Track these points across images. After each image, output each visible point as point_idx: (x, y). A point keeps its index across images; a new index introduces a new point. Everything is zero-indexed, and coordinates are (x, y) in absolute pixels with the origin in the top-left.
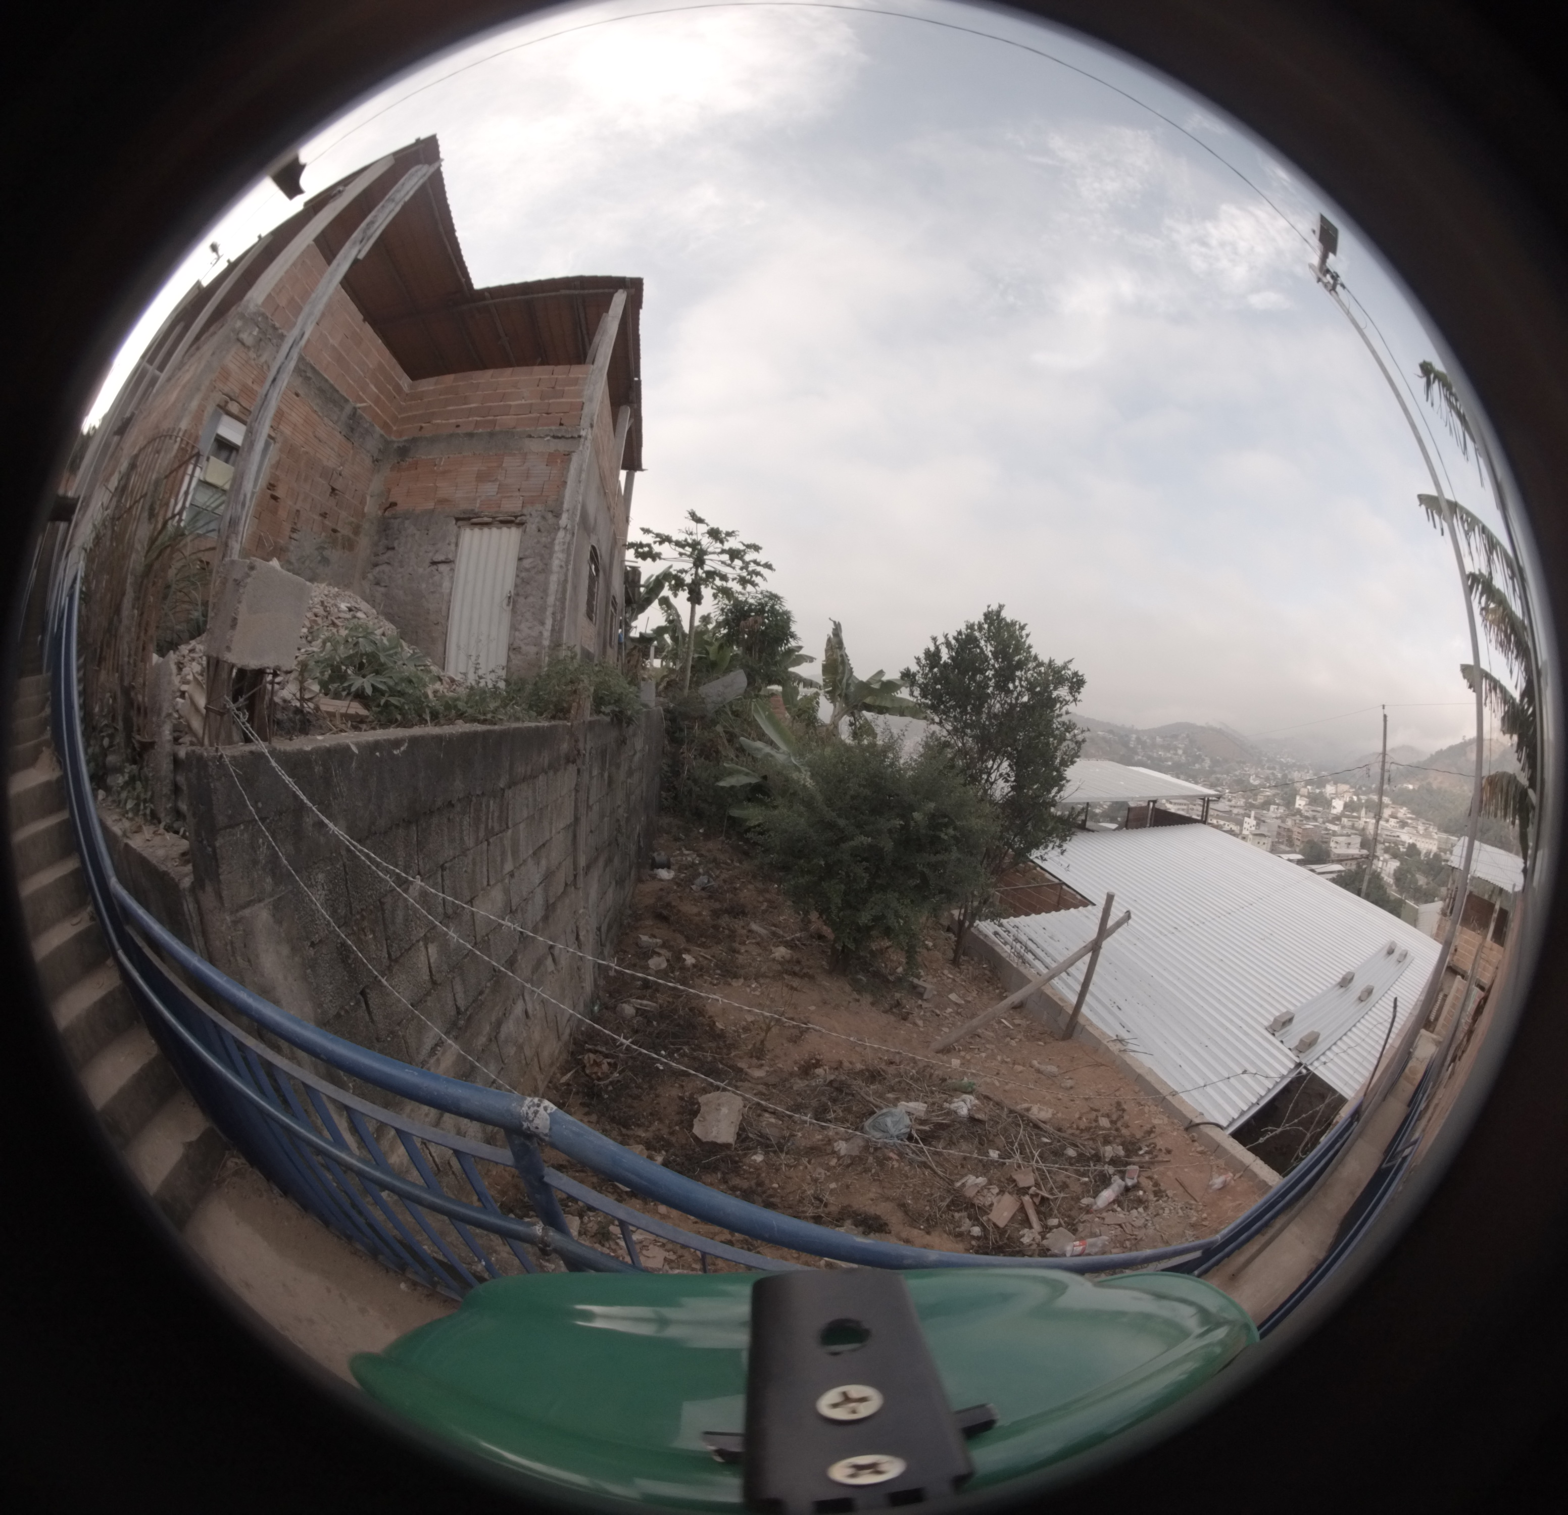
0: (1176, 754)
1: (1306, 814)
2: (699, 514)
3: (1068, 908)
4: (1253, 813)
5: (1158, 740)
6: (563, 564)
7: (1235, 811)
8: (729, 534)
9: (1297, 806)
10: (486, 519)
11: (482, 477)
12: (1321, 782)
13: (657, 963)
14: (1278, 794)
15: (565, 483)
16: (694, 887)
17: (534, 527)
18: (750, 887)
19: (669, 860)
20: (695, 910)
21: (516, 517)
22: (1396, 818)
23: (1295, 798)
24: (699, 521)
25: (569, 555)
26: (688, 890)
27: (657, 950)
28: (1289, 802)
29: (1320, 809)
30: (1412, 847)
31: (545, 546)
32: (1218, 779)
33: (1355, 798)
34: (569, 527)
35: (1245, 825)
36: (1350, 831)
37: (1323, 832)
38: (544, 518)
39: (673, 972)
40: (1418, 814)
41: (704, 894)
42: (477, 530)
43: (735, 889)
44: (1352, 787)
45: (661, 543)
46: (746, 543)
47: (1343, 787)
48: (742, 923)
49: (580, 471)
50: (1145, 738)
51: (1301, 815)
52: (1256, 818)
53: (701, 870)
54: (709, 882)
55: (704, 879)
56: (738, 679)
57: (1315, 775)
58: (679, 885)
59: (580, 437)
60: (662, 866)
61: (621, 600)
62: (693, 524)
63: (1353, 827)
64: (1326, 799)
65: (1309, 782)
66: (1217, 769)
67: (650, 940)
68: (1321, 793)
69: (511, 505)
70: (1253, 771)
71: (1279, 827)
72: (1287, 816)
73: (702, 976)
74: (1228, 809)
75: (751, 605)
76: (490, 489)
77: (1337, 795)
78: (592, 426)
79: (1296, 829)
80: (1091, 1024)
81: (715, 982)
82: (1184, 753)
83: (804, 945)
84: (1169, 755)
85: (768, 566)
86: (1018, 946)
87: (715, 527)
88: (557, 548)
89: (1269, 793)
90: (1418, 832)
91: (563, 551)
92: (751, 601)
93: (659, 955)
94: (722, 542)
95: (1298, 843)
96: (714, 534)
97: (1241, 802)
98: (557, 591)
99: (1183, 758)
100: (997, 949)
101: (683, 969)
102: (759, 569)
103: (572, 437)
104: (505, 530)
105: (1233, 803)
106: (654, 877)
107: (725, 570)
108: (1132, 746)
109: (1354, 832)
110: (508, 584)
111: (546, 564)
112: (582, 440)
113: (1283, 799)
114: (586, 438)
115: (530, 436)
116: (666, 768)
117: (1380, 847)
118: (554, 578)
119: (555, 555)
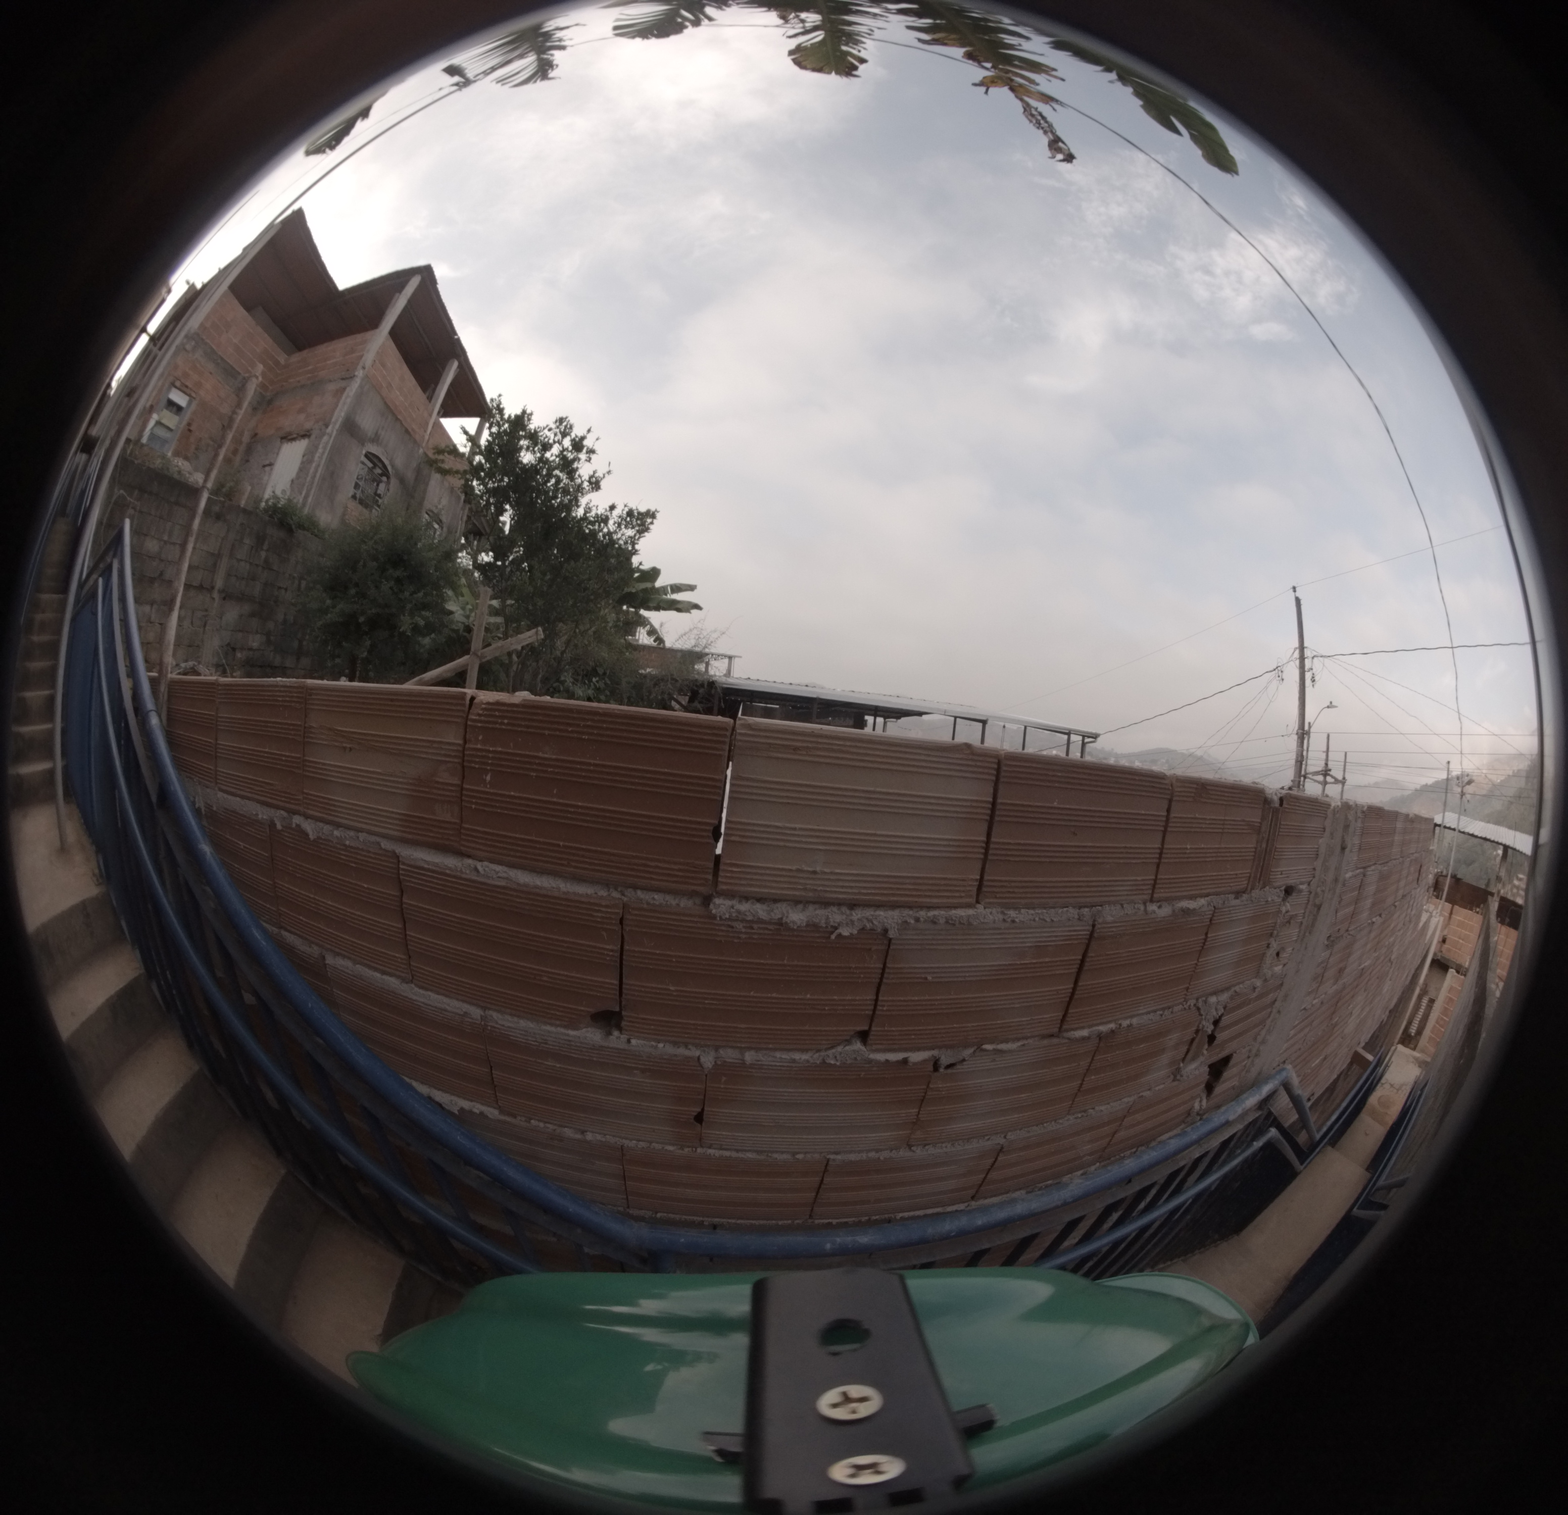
6: (321, 455)
10: (295, 436)
11: (300, 411)
15: (337, 406)
17: (315, 436)
21: (309, 432)
25: (325, 449)
31: (316, 447)
34: (330, 432)
38: (321, 430)
42: (289, 443)
49: (348, 396)
59: (354, 376)
69: (308, 425)
76: (302, 417)
78: (364, 368)
88: (321, 446)
98: (313, 472)
103: (351, 377)
104: (302, 441)
110: (293, 475)
111: (313, 457)
112: (355, 378)
114: (357, 376)
115: (330, 381)
118: (314, 465)
119: (318, 451)
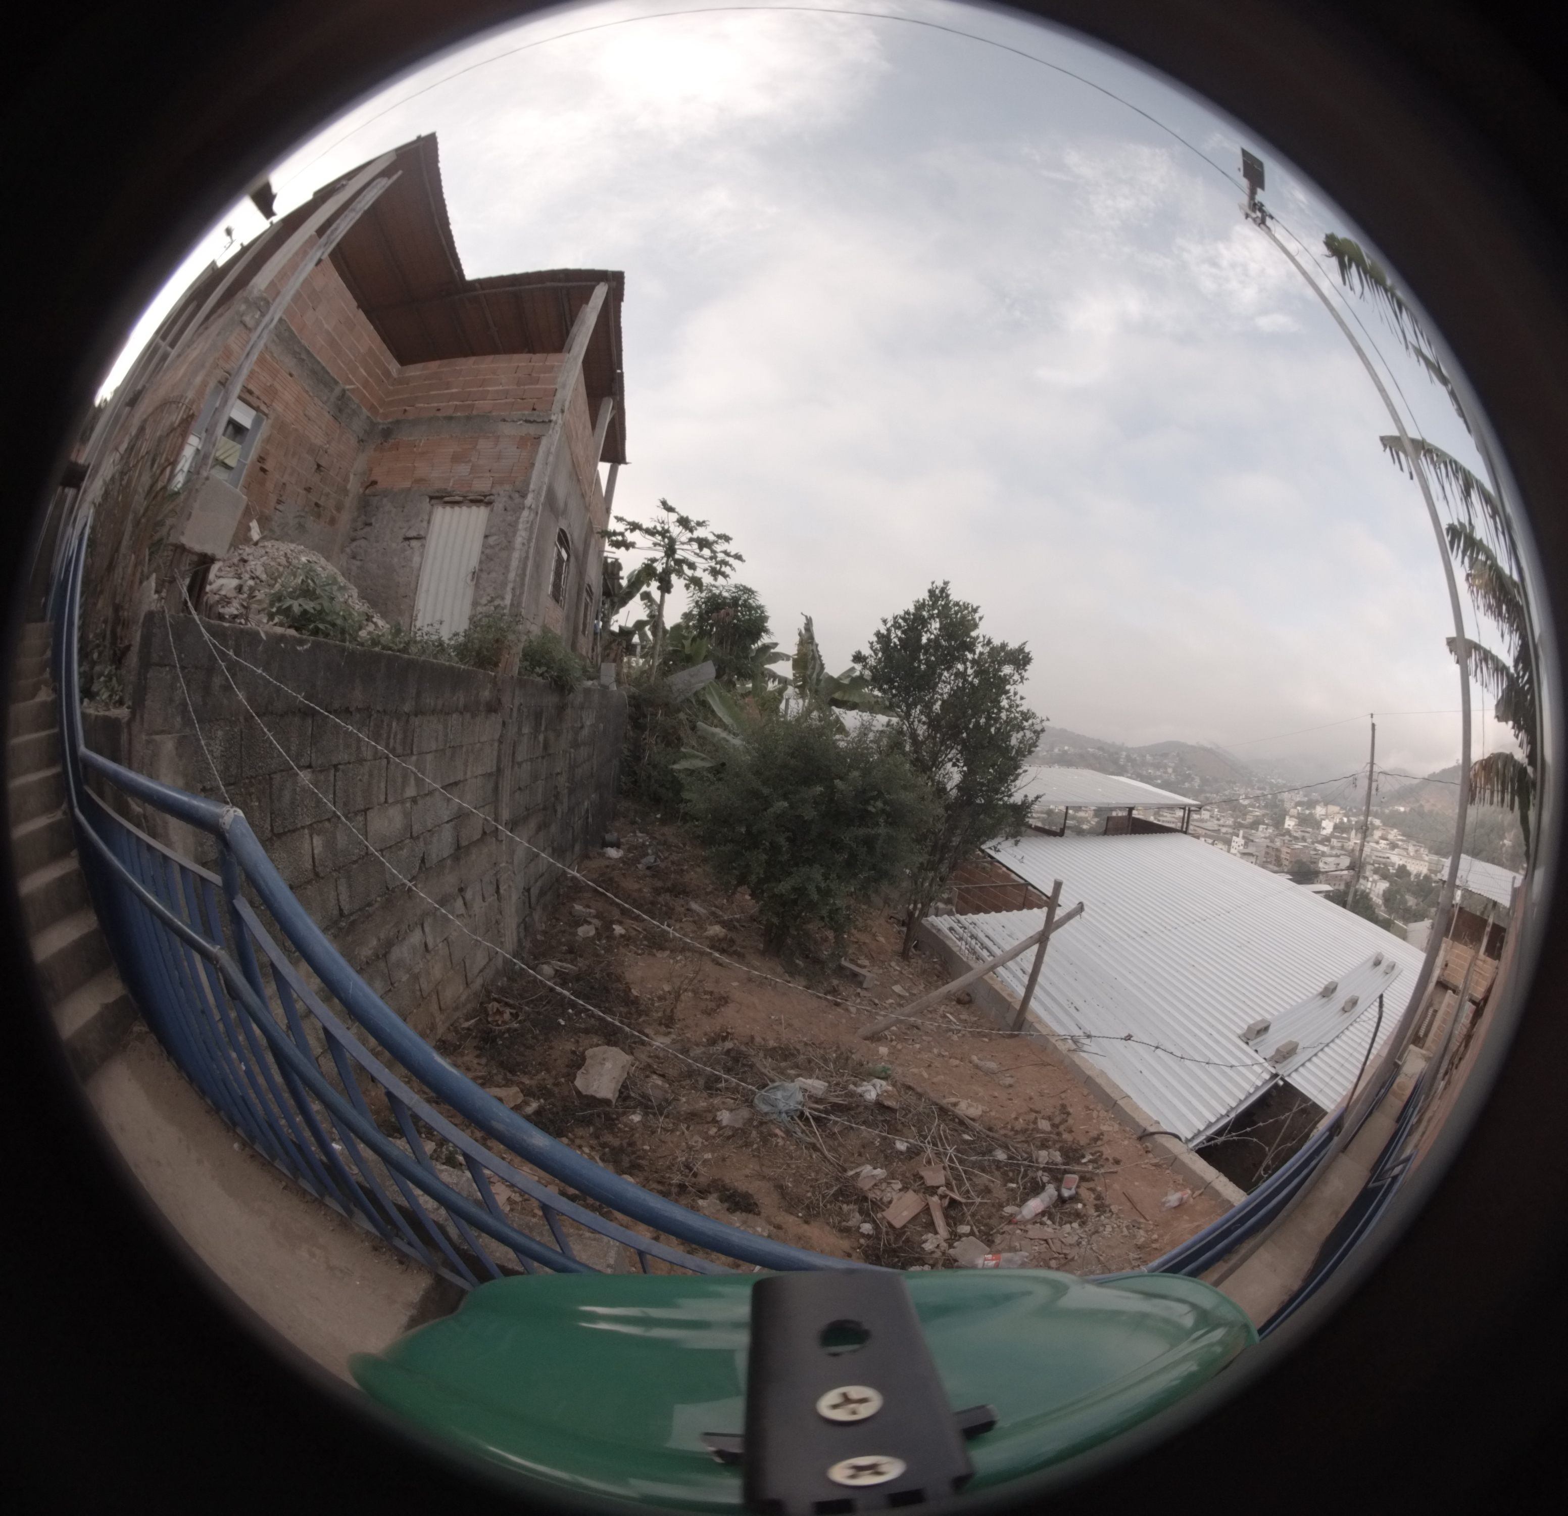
0: (1166, 772)
1: (1295, 834)
2: (670, 503)
3: (1030, 908)
4: (1241, 833)
5: (1148, 757)
6: (525, 541)
7: (1224, 830)
8: (700, 524)
9: (1286, 826)
10: (457, 498)
11: (457, 459)
12: (1311, 804)
13: (586, 931)
14: (1267, 814)
15: (533, 464)
16: (640, 866)
17: (501, 506)
18: (698, 870)
19: (618, 839)
20: (636, 886)
21: (485, 496)
22: (1386, 839)
23: (1284, 819)
24: (670, 509)
25: (531, 532)
26: (633, 869)
27: (589, 919)
28: (1278, 823)
29: (1309, 830)
30: (1403, 871)
31: (510, 525)
32: (1207, 798)
33: (1345, 820)
34: (533, 506)
35: (1233, 844)
36: (1339, 852)
37: (1313, 852)
38: (510, 497)
39: (599, 940)
40: (1409, 836)
41: (648, 873)
42: (448, 509)
43: (682, 870)
44: (1342, 809)
45: (632, 530)
46: (716, 533)
47: (1333, 809)
48: (682, 902)
49: (548, 453)
50: (1134, 756)
51: (1290, 835)
52: (1244, 837)
53: (650, 851)
54: (655, 861)
55: (651, 859)
56: (708, 670)
57: (1305, 796)
58: (624, 863)
59: (550, 421)
60: (612, 845)
61: (597, 590)
62: (665, 512)
63: (1342, 848)
64: (1316, 819)
65: (1298, 804)
66: (1206, 788)
67: (584, 910)
68: (1311, 814)
69: (482, 485)
70: (1242, 791)
71: (1268, 847)
72: (1277, 836)
73: (627, 945)
74: (1216, 828)
75: (725, 598)
76: (463, 470)
77: (1327, 816)
78: (563, 411)
79: (1285, 850)
80: (1040, 1021)
81: (640, 952)
82: (1174, 771)
83: (743, 926)
84: (1158, 773)
85: (738, 557)
86: (973, 942)
87: (685, 515)
88: (521, 526)
89: (1258, 813)
90: (1408, 854)
91: (526, 529)
92: (725, 594)
93: (589, 923)
94: (691, 531)
95: (1286, 863)
96: (684, 522)
97: (1230, 821)
98: (518, 567)
99: (1173, 776)
100: (949, 943)
101: (610, 937)
102: (731, 560)
103: (543, 422)
104: (474, 509)
105: (1221, 822)
106: (603, 855)
107: (692, 558)
108: (1122, 763)
109: (1343, 852)
110: (474, 562)
111: (509, 542)
112: (552, 424)
113: (1272, 819)
114: (556, 423)
115: (504, 420)
116: (626, 753)
117: (1369, 867)
118: (516, 555)
119: (518, 533)
